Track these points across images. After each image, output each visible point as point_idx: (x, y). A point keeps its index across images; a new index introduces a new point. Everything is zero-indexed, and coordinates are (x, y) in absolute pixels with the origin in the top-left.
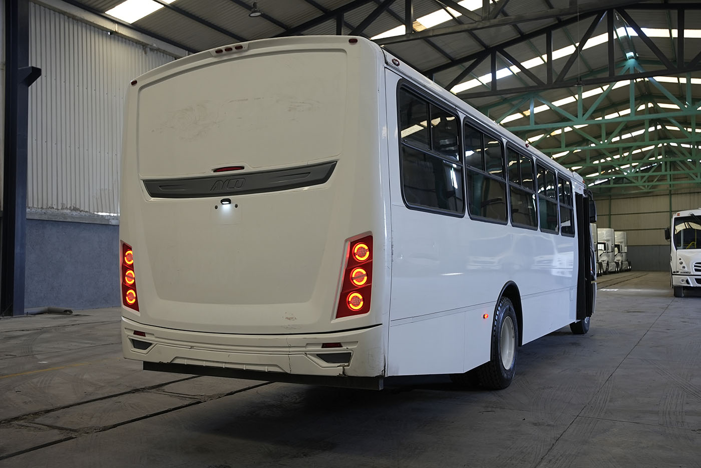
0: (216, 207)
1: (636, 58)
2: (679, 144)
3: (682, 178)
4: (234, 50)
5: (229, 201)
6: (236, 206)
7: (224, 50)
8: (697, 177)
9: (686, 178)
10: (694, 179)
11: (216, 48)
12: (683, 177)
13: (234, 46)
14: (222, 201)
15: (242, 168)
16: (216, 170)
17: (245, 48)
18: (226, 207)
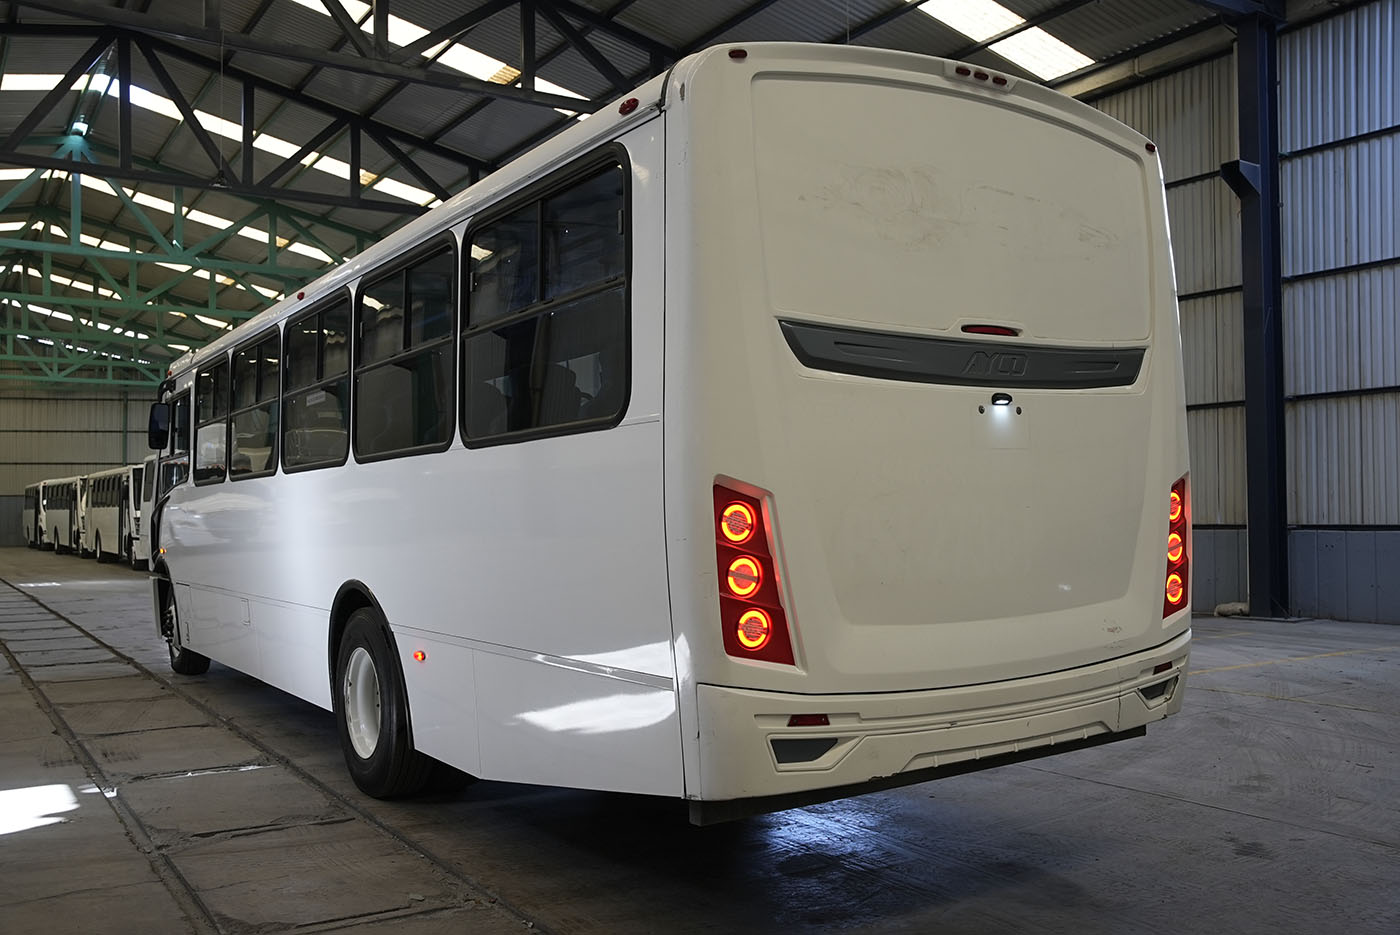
0: (982, 410)
1: (87, 138)
2: (24, 304)
3: (10, 369)
4: (990, 81)
5: (1009, 398)
6: (1019, 411)
7: (972, 74)
8: (51, 370)
9: (17, 369)
10: (47, 375)
11: (960, 63)
12: (12, 366)
13: (992, 73)
14: (995, 398)
15: (1013, 332)
16: (965, 329)
17: (1009, 86)
18: (1001, 411)
